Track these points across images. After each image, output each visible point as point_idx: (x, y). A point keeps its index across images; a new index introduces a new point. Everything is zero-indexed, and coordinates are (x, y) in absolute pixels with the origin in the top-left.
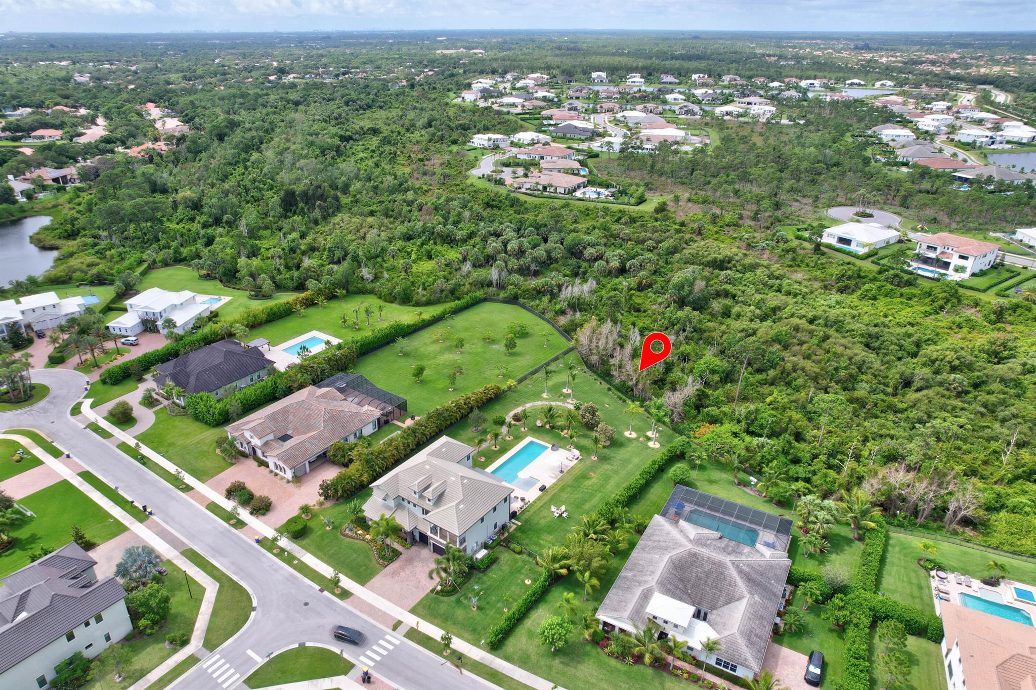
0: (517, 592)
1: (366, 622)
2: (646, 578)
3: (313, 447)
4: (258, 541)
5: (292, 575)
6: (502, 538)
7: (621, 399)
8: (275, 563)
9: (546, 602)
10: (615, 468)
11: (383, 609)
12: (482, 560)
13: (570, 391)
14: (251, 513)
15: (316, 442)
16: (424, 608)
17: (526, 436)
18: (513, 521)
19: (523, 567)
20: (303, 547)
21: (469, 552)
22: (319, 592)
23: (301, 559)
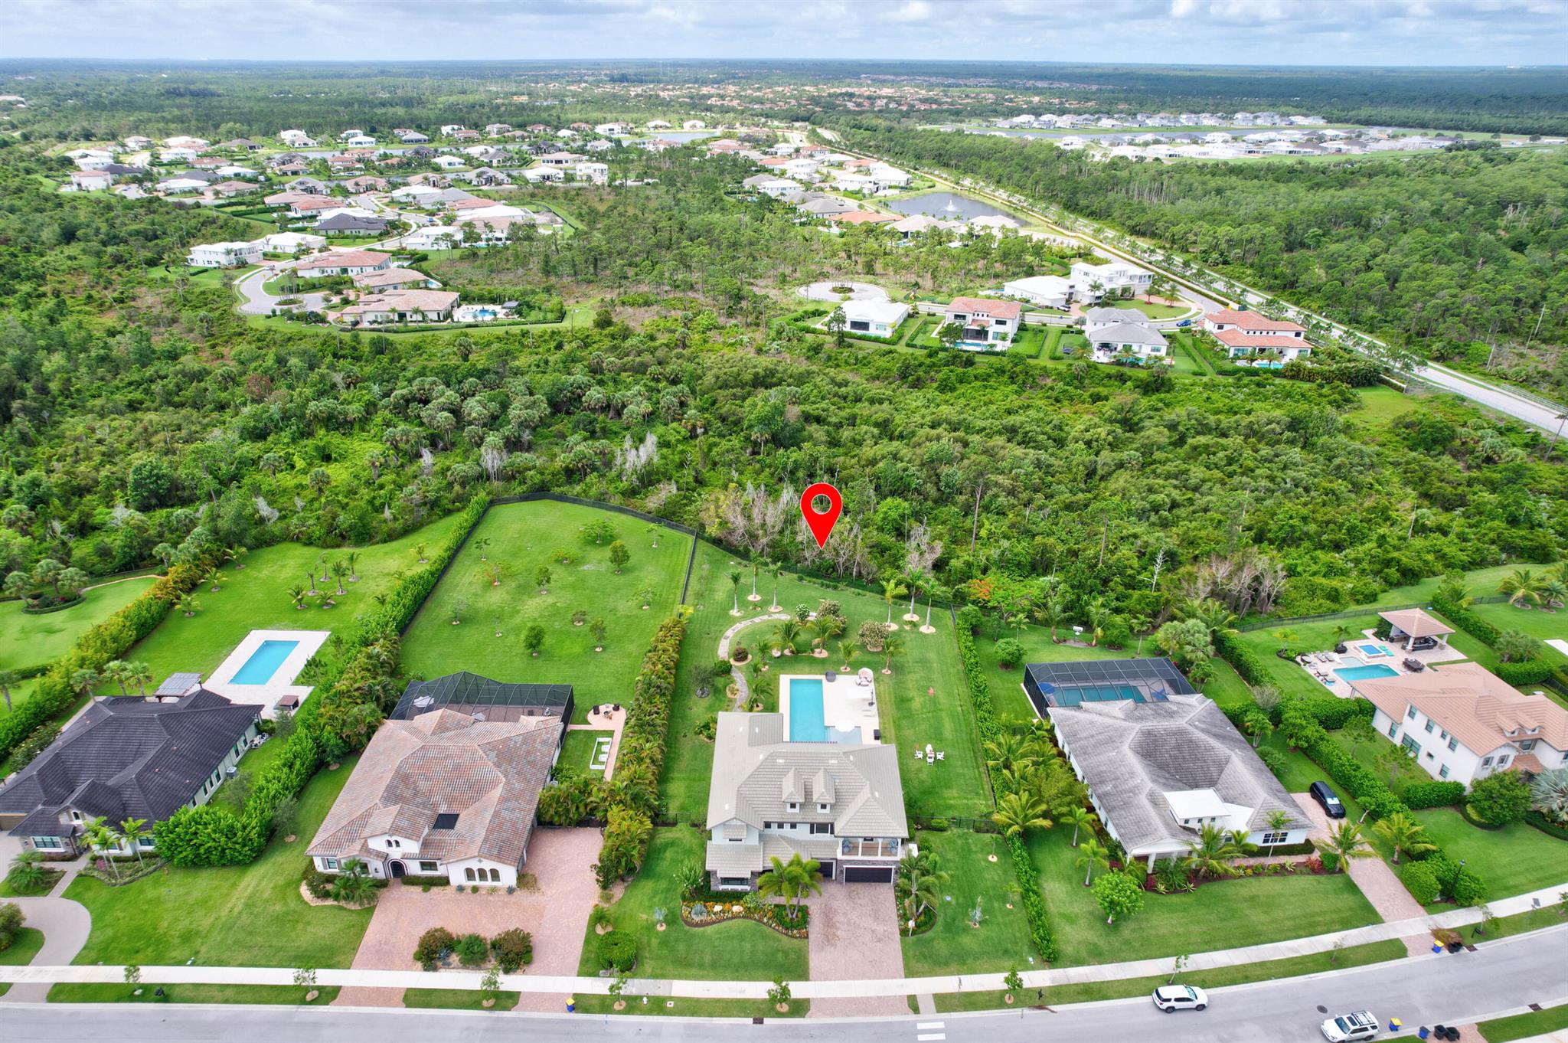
0: (997, 878)
1: (870, 1025)
3: (517, 814)
4: (572, 1009)
8: (642, 1024)
10: (922, 674)
11: (873, 994)
13: (758, 597)
14: (507, 971)
15: (514, 804)
16: (917, 961)
17: (777, 675)
19: (968, 844)
20: (655, 977)
22: (758, 1026)
23: (673, 994)
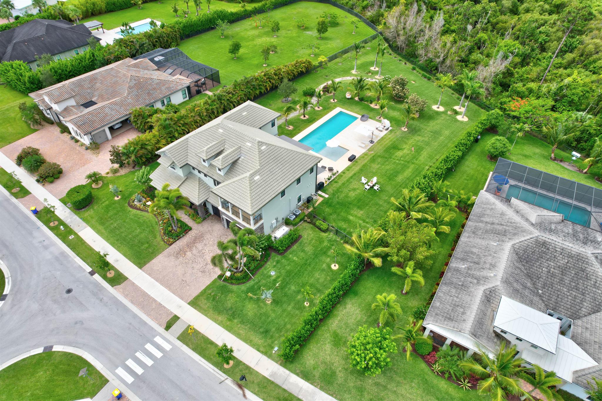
0: (321, 280)
1: (135, 316)
2: (485, 273)
3: (113, 113)
4: (35, 212)
5: (63, 254)
6: (306, 212)
7: (425, 77)
8: (48, 238)
9: (356, 294)
10: (426, 139)
11: (159, 300)
12: (281, 241)
13: (377, 69)
14: (38, 181)
15: (117, 108)
16: (208, 299)
17: (335, 107)
18: (320, 192)
19: (329, 248)
20: (84, 220)
21: (267, 231)
22: (89, 275)
23: (80, 234)
